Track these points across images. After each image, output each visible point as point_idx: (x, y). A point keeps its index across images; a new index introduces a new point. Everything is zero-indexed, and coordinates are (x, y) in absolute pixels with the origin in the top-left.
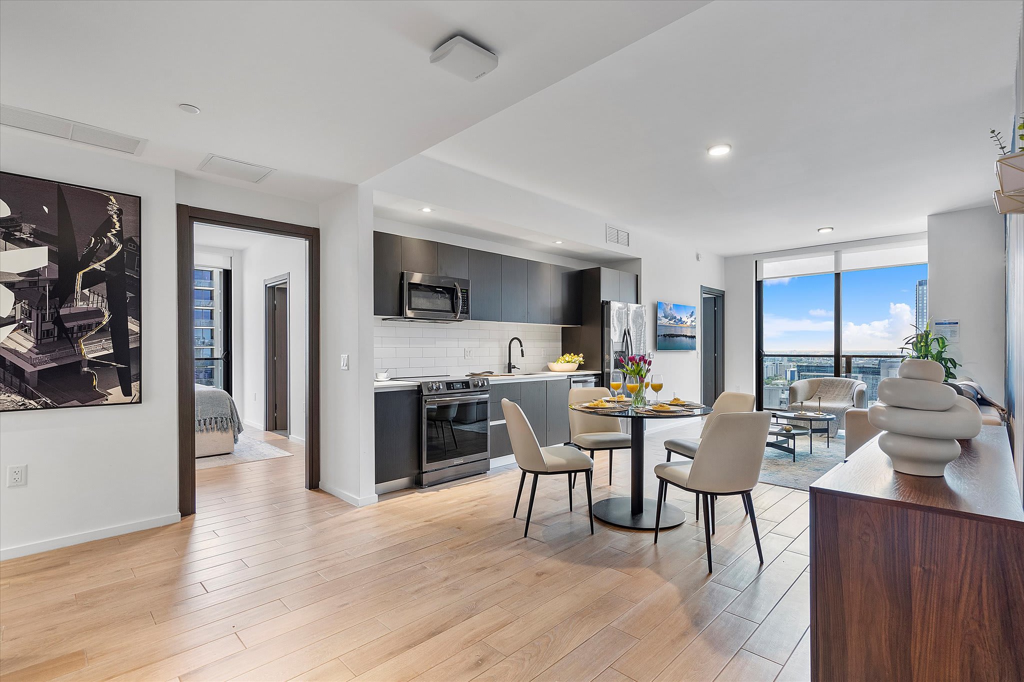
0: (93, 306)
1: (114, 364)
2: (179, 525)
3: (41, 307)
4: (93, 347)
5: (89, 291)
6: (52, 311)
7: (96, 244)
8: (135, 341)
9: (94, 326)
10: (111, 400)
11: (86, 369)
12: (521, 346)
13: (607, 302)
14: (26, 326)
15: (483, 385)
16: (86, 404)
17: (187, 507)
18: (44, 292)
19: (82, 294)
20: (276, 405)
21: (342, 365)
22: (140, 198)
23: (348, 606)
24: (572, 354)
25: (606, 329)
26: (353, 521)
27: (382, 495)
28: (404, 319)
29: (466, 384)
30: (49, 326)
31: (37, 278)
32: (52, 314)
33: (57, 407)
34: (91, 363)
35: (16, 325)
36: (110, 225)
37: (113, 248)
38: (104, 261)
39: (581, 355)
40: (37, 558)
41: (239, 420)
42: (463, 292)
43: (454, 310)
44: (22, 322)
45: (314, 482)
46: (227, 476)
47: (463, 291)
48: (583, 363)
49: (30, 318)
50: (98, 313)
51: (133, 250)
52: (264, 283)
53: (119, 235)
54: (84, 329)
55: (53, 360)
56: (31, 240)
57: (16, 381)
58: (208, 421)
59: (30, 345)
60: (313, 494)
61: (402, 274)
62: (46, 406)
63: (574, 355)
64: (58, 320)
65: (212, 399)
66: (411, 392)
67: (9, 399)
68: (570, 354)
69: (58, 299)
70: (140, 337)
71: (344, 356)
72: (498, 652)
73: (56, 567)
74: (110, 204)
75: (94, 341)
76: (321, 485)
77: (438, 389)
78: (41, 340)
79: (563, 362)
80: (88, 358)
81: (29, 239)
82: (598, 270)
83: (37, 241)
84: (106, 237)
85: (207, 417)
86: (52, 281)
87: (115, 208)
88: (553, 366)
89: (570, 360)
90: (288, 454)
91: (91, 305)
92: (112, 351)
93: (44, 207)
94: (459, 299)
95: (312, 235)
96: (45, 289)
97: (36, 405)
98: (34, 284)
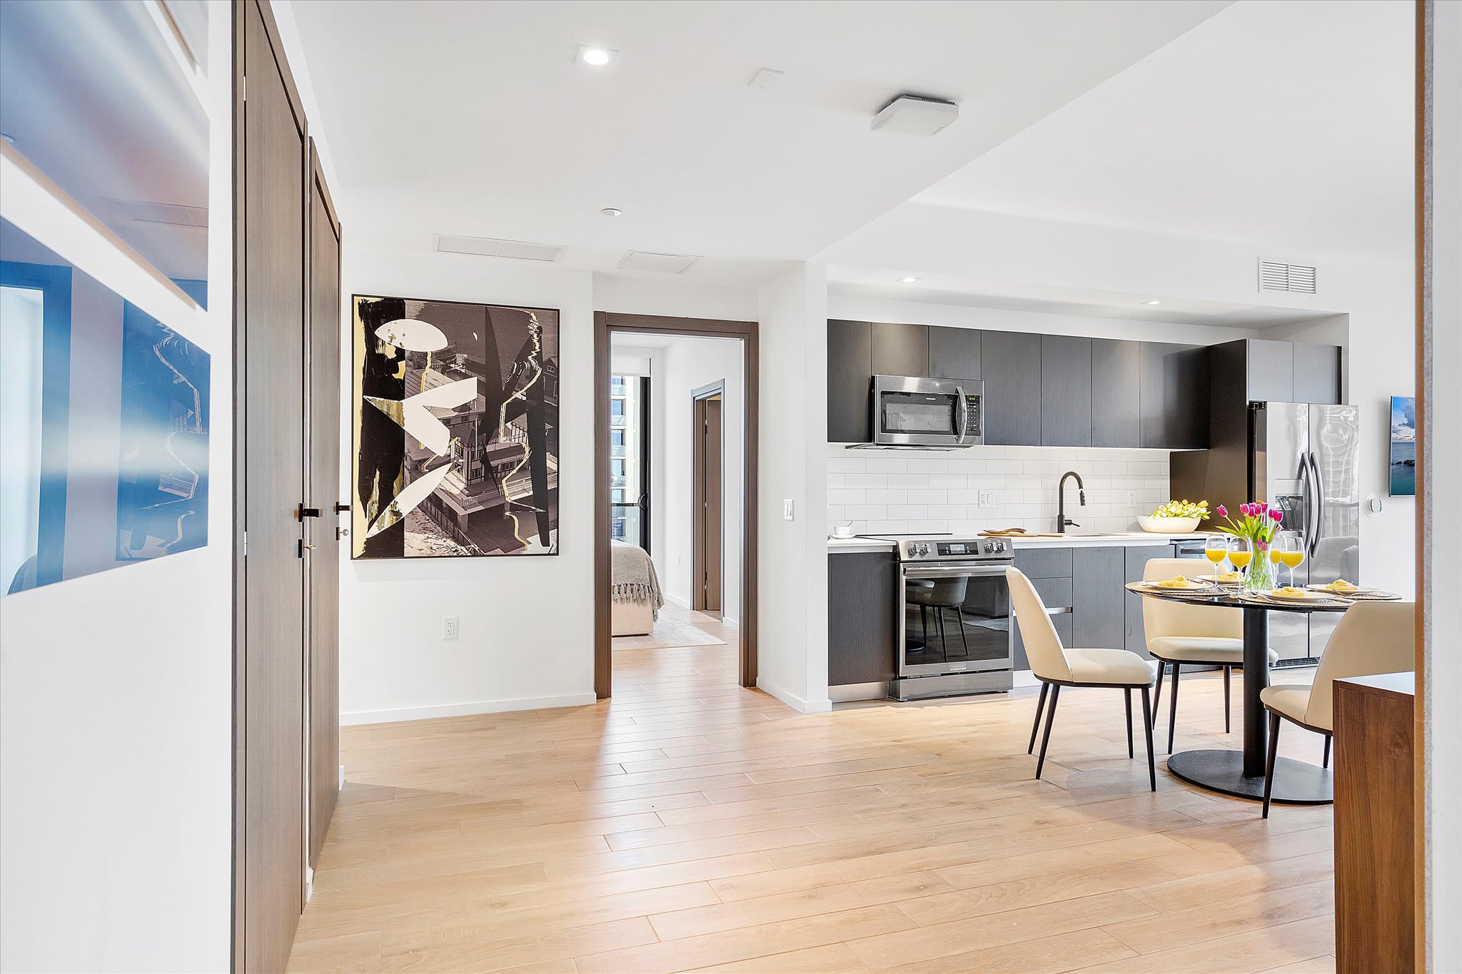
0: (514, 442)
1: (534, 508)
2: (595, 707)
3: (471, 446)
4: (515, 489)
5: (512, 424)
6: (481, 448)
7: (518, 370)
8: (553, 482)
9: (516, 463)
10: (529, 549)
11: (507, 514)
12: (1081, 487)
13: (1260, 404)
14: (459, 465)
15: (1000, 550)
16: (509, 553)
17: (603, 690)
18: (473, 428)
19: (506, 427)
20: (706, 573)
21: (786, 513)
22: (558, 310)
23: (776, 811)
24: (1185, 502)
25: (1258, 454)
26: (794, 729)
27: (839, 704)
28: (876, 447)
29: (972, 548)
30: (477, 465)
31: (468, 412)
32: (480, 451)
33: (484, 556)
34: (513, 508)
35: (451, 464)
36: (529, 346)
37: (533, 372)
38: (525, 388)
39: (1204, 503)
40: (467, 719)
41: (659, 590)
42: (970, 401)
43: (955, 430)
44: (455, 461)
45: (749, 679)
46: (646, 660)
47: (970, 399)
48: (1208, 518)
49: (462, 456)
50: (519, 449)
51: (552, 373)
52: (692, 394)
53: (539, 358)
54: (507, 467)
55: (480, 503)
56: (463, 371)
57: (451, 524)
58: (622, 587)
59: (462, 486)
60: (748, 692)
61: (873, 378)
62: (475, 554)
63: (1189, 503)
64: (485, 459)
65: (628, 555)
66: (883, 555)
67: (445, 544)
68: (1180, 501)
69: (485, 434)
70: (558, 475)
71: (788, 502)
72: (948, 884)
73: (484, 729)
74: (531, 323)
75: (515, 481)
76: (760, 681)
77: (924, 552)
78: (470, 480)
79: (1165, 515)
80: (510, 501)
81: (462, 370)
82: (1242, 343)
83: (469, 373)
84: (527, 360)
85: (622, 583)
86: (480, 414)
87: (536, 327)
88: (1148, 522)
89: (1179, 511)
90: (719, 641)
91: (513, 440)
92: (531, 493)
93: (475, 334)
94: (963, 412)
95: (748, 332)
96: (474, 425)
97: (467, 552)
98: (465, 419)
